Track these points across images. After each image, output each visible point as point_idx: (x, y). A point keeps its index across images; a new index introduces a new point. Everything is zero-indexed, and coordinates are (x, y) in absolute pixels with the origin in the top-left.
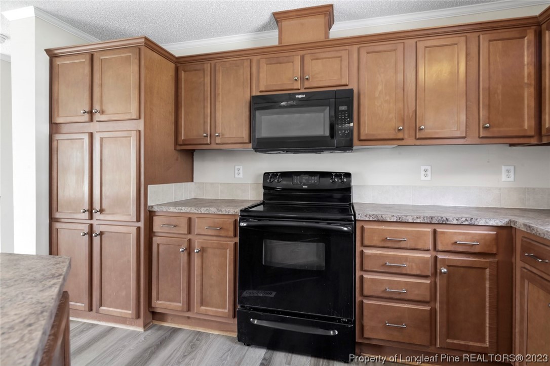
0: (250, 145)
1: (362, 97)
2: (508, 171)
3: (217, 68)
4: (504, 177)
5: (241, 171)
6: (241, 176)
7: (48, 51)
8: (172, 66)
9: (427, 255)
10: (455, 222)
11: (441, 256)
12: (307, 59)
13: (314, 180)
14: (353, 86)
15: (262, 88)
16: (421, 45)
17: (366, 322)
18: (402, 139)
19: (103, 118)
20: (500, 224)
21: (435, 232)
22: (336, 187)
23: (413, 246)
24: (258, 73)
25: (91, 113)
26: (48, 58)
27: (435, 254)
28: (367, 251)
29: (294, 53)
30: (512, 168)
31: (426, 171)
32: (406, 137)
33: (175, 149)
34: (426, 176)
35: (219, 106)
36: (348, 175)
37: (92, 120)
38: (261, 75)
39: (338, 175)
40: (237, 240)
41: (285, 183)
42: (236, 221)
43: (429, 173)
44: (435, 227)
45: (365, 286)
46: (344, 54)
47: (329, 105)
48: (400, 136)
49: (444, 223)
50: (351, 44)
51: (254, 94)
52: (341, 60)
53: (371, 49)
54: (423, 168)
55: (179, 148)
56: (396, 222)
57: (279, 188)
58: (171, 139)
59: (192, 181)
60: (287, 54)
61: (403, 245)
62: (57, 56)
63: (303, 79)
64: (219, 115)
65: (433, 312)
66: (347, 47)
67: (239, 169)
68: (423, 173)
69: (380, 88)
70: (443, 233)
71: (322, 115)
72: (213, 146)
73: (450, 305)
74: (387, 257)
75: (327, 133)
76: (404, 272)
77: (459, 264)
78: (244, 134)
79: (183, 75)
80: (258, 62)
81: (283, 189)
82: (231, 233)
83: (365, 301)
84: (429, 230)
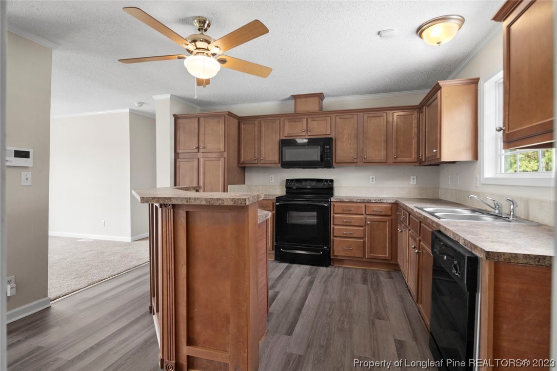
0: (280, 165)
1: (337, 141)
2: (414, 179)
3: (262, 123)
4: (412, 182)
5: (273, 178)
6: (273, 181)
7: (174, 115)
8: (237, 121)
9: (362, 217)
10: (374, 201)
11: (368, 217)
12: (310, 120)
13: (314, 184)
14: (332, 136)
15: (286, 135)
16: (366, 116)
17: (335, 248)
18: (357, 163)
19: (205, 151)
20: (392, 202)
21: (366, 206)
22: (325, 187)
23: (356, 213)
24: (284, 127)
25: (198, 148)
26: (174, 118)
27: (365, 216)
28: (336, 216)
29: (303, 117)
30: (415, 177)
31: (373, 178)
32: (359, 161)
33: (238, 166)
34: (373, 181)
35: (263, 144)
36: (332, 181)
37: (198, 152)
38: (285, 128)
39: (326, 181)
40: (274, 212)
41: (298, 185)
42: (273, 203)
43: (374, 180)
44: (365, 204)
45: (335, 231)
46: (329, 119)
47: (320, 145)
48: (355, 161)
49: (369, 202)
50: (332, 114)
51: (281, 138)
52: (327, 122)
53: (341, 117)
54: (371, 177)
55: (240, 165)
56: (349, 202)
57: (294, 188)
58: (236, 161)
59: (245, 184)
60: (299, 117)
61: (351, 212)
62: (178, 118)
63: (307, 130)
64: (263, 148)
65: (364, 242)
66: (330, 115)
67: (272, 177)
68: (371, 180)
69: (346, 136)
70: (368, 206)
71: (316, 150)
72: (259, 165)
73: (372, 239)
74: (345, 218)
75: (319, 160)
76: (352, 224)
77: (375, 220)
78: (276, 158)
79: (242, 126)
80: (284, 120)
81: (297, 188)
82: (271, 209)
83: (335, 239)
84: (363, 205)
